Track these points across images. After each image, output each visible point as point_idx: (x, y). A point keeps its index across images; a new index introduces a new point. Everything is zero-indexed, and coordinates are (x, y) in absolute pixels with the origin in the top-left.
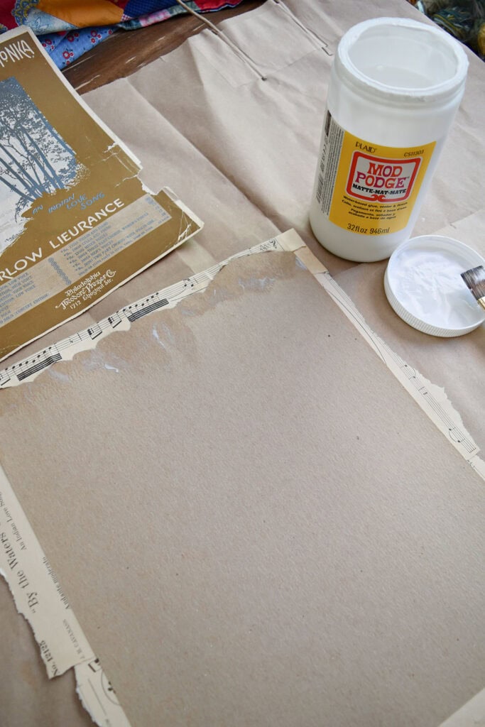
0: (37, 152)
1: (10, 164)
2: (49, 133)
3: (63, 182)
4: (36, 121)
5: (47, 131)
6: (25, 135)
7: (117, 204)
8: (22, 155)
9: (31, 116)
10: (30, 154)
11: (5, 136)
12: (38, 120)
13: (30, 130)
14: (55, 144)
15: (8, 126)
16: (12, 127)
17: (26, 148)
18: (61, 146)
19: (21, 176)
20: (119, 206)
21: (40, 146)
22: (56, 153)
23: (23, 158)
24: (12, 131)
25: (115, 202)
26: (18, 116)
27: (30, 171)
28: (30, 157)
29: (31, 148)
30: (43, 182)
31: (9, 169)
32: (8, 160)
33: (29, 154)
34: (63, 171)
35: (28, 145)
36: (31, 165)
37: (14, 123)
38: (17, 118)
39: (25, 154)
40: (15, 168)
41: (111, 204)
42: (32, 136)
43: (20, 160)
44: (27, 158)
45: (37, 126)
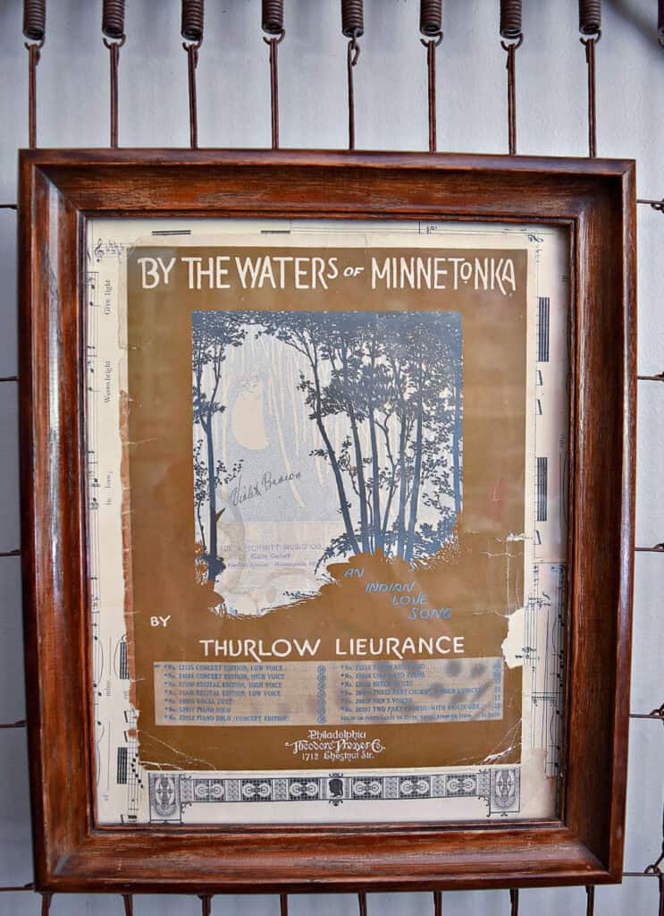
0: (413, 464)
1: (366, 461)
2: (451, 443)
3: (415, 550)
4: (447, 407)
5: (451, 436)
6: (416, 421)
7: (456, 645)
8: (390, 457)
9: (445, 394)
10: (403, 465)
11: (387, 406)
12: (451, 408)
13: (428, 418)
14: (446, 470)
15: (401, 391)
16: (406, 397)
17: (402, 447)
18: (451, 480)
19: (367, 492)
20: (456, 651)
21: (424, 458)
22: (437, 488)
23: (387, 463)
24: (402, 403)
25: (456, 639)
26: (427, 383)
27: (383, 494)
28: (399, 467)
29: (409, 452)
30: (389, 528)
31: (359, 471)
32: (367, 453)
33: (401, 461)
34: (426, 527)
35: (409, 444)
36: (392, 483)
37: (413, 390)
38: (422, 385)
39: (396, 456)
40: (368, 472)
41: (448, 639)
42: (425, 432)
43: (384, 462)
44: (394, 467)
45: (442, 417)
